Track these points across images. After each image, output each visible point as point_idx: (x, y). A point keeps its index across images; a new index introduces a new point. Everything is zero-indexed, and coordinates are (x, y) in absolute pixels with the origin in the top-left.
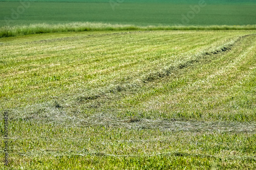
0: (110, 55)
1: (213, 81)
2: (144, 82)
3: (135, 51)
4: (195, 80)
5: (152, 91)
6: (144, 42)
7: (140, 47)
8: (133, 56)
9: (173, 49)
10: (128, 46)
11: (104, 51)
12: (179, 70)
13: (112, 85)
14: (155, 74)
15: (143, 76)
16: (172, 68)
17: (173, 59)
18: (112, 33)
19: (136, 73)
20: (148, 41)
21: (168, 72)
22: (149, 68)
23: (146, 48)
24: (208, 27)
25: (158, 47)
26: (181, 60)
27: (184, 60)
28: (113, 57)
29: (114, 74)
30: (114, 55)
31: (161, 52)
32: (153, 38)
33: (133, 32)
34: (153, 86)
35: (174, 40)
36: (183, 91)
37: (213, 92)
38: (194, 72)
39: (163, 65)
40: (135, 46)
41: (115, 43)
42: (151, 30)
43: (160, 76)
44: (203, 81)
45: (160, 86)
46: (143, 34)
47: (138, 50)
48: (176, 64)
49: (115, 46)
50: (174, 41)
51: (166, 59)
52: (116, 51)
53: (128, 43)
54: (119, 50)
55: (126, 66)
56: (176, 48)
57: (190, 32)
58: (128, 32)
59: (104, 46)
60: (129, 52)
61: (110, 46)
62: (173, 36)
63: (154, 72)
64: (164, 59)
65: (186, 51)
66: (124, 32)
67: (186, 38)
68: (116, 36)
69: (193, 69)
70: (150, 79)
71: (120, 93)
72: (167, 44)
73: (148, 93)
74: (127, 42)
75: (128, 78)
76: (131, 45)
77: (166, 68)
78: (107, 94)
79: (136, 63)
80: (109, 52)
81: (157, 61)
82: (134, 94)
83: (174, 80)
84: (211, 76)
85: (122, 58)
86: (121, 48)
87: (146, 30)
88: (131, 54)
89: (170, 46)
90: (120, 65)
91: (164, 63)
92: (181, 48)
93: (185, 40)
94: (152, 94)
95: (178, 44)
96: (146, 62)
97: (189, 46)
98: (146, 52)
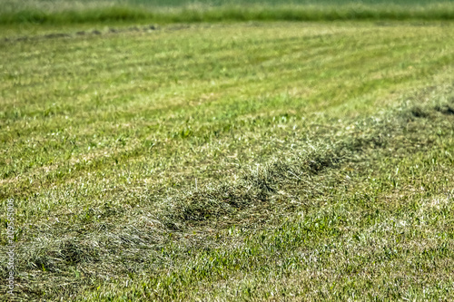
0: (35, 121)
1: (442, 221)
2: (171, 227)
3: (131, 104)
4: (370, 216)
5: (201, 261)
6: (170, 71)
7: (154, 89)
8: (126, 125)
9: (283, 95)
10: (107, 84)
11: (10, 107)
12: (307, 180)
13: (44, 241)
14: (215, 195)
15: (168, 201)
16: (280, 169)
17: (285, 134)
18: (42, 32)
19: (137, 190)
20: (186, 63)
21: (265, 186)
22: (188, 172)
23: (178, 93)
24: (420, 9)
25: (224, 87)
26: (315, 139)
27: (328, 140)
28: (45, 129)
29: (50, 197)
30: (50, 122)
31: (235, 106)
32: (204, 51)
33: (125, 32)
34: (207, 244)
35: (285, 59)
36: (323, 262)
37: (441, 263)
38: (367, 186)
39: (245, 158)
40: (132, 84)
41: (55, 73)
42: (196, 19)
43: (232, 204)
44: (403, 223)
45: (235, 241)
46: (164, 35)
47: (144, 101)
48: (295, 155)
49: (55, 85)
50: (289, 66)
51: (256, 137)
52: (58, 103)
53: (105, 75)
54: (70, 103)
55: (97, 165)
56: (295, 91)
57: (349, 30)
58: (105, 29)
59: (10, 83)
60: (111, 109)
61: (33, 84)
62: (282, 46)
63: (210, 187)
64: (248, 134)
65: (336, 104)
66: (89, 30)
67: (335, 52)
68: (58, 43)
69: (362, 172)
70: (195, 214)
71: (76, 271)
72: (261, 76)
73: (186, 268)
74: (100, 67)
75: (108, 212)
76: (117, 81)
77: (257, 169)
78: (24, 275)
79: (136, 154)
80: (30, 108)
81: (223, 144)
82: (131, 273)
83: (288, 217)
84: (437, 202)
85: (83, 131)
86: (78, 92)
87: (176, 20)
88: (118, 116)
89: (270, 85)
90: (73, 161)
91: (248, 151)
92: (314, 92)
93: (329, 58)
94: (204, 274)
95: (304, 76)
96: (179, 145)
97: (348, 83)
98: (178, 108)
